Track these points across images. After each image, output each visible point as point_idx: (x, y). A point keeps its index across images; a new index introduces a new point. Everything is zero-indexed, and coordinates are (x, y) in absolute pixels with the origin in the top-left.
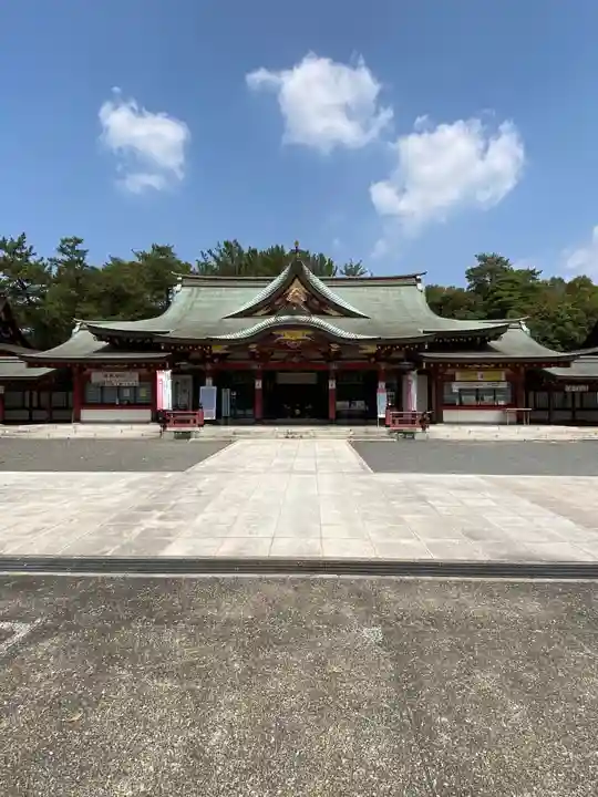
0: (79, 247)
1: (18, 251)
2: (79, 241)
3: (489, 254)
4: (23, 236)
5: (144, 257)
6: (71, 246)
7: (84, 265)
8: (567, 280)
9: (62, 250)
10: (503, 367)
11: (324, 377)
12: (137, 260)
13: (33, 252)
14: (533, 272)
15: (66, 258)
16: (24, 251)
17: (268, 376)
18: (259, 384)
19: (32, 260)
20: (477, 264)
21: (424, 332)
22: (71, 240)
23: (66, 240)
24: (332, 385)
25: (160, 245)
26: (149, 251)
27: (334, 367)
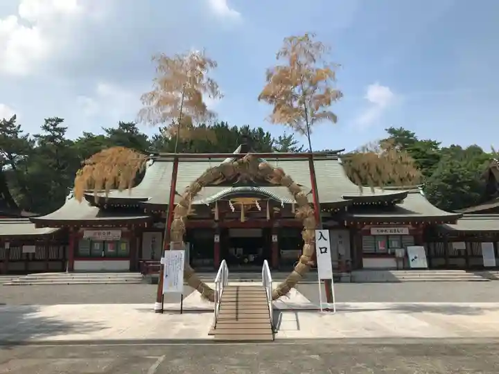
0: (60, 125)
1: (8, 128)
2: (61, 120)
3: (397, 128)
4: (15, 117)
5: (113, 132)
6: (54, 125)
7: (63, 139)
8: (464, 148)
9: (46, 128)
10: (406, 224)
11: (268, 231)
12: (106, 135)
13: (20, 129)
14: (434, 143)
15: (49, 133)
16: (13, 129)
17: (224, 232)
18: (217, 239)
19: (20, 135)
20: (388, 136)
21: (345, 198)
22: (54, 120)
23: (49, 120)
24: (275, 239)
25: (126, 122)
26: (116, 127)
27: (276, 225)
